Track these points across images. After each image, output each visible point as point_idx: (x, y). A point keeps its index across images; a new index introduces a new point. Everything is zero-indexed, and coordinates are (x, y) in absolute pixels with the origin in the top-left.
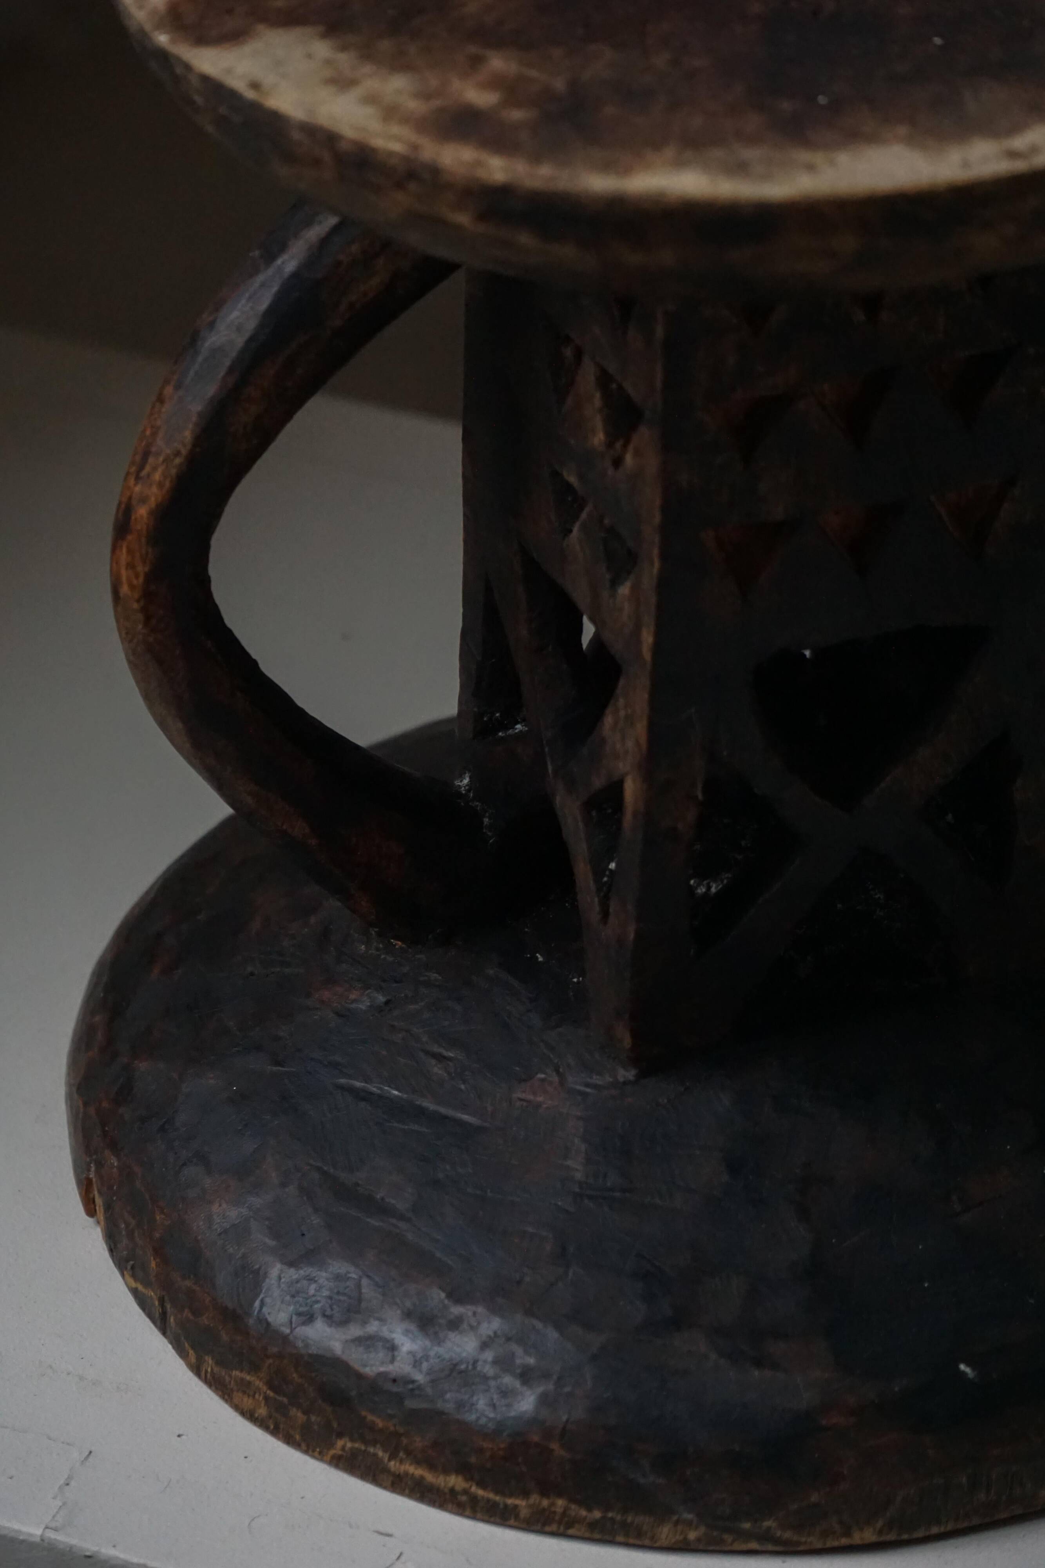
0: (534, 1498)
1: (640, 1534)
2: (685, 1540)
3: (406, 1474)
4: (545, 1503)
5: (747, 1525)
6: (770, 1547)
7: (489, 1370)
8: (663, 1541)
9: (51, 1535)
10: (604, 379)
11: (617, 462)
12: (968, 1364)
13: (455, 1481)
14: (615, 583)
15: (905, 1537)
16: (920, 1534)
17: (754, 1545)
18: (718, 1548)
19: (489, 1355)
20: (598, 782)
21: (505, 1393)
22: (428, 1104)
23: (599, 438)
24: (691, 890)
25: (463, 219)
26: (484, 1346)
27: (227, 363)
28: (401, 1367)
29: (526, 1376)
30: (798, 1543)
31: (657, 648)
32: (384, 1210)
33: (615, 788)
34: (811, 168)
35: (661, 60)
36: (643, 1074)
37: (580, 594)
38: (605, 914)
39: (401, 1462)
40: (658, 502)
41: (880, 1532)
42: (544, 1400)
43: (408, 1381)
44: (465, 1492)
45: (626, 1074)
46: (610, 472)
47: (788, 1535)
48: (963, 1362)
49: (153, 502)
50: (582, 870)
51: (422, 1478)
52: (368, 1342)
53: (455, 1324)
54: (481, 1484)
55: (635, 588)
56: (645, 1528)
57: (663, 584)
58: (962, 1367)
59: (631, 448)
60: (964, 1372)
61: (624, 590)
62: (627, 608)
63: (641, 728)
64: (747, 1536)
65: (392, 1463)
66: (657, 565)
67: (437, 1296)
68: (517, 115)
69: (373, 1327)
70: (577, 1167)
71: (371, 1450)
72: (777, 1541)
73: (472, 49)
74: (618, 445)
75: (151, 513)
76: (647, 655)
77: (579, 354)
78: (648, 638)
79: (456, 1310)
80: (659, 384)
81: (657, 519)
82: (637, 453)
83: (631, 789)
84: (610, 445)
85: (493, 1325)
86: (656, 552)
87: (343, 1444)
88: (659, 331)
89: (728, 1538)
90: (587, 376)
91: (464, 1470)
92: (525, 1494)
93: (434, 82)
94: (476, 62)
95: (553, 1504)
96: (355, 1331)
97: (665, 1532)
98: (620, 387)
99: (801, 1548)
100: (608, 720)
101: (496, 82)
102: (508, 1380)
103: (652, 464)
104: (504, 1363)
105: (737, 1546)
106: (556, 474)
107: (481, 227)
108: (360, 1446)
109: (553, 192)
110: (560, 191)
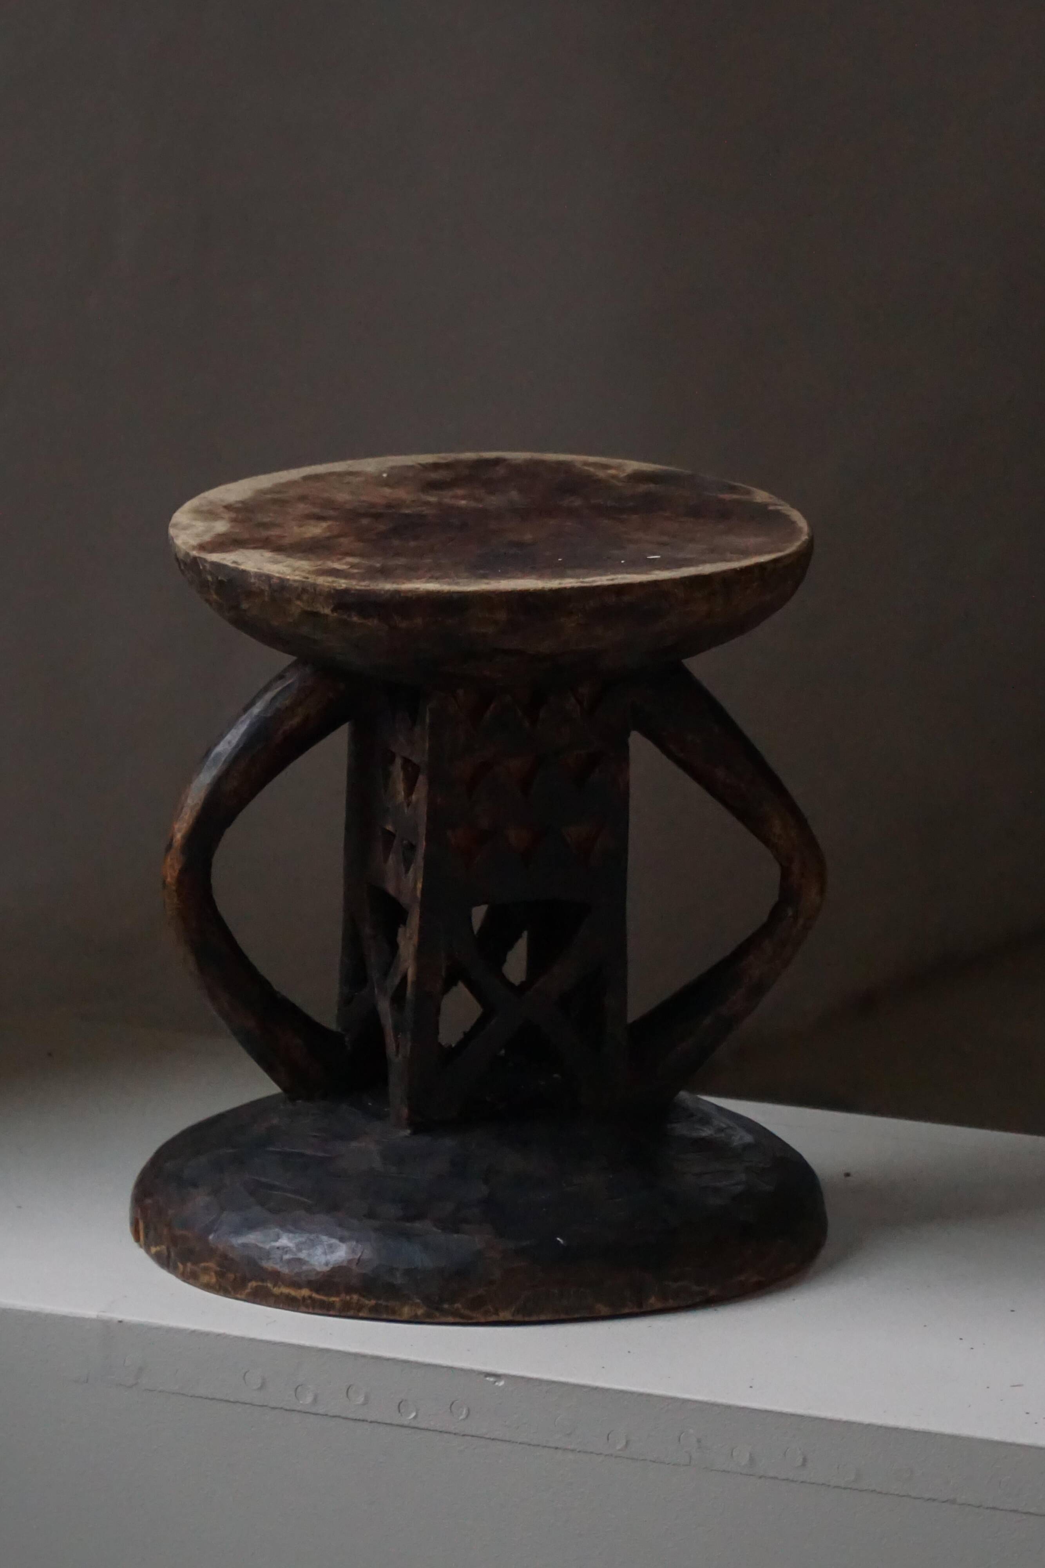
0: (343, 1296)
1: (394, 1312)
2: (416, 1316)
3: (281, 1293)
4: (348, 1298)
5: (446, 1306)
6: (458, 1320)
8: (405, 1317)
9: (102, 1314)
11: (409, 804)
12: (561, 1238)
13: (305, 1293)
14: (407, 871)
15: (527, 1319)
16: (534, 1318)
17: (451, 1319)
18: (432, 1321)
20: (397, 981)
22: (307, 1152)
25: (327, 611)
27: (223, 759)
30: (471, 1318)
33: (404, 978)
36: (414, 1133)
38: (398, 1050)
39: (279, 1287)
41: (513, 1315)
42: (350, 1248)
44: (310, 1297)
45: (406, 1133)
46: (406, 811)
47: (467, 1312)
48: (558, 1237)
49: (183, 831)
51: (289, 1294)
54: (318, 1292)
56: (396, 1308)
58: (558, 1239)
59: (415, 791)
60: (559, 1241)
64: (444, 1313)
65: (275, 1289)
66: (424, 845)
71: (265, 1284)
72: (462, 1316)
73: (341, 555)
75: (183, 837)
76: (419, 895)
78: (419, 886)
80: (427, 748)
82: (417, 792)
87: (252, 1286)
89: (437, 1314)
91: (310, 1285)
92: (338, 1294)
94: (342, 558)
95: (351, 1298)
97: (406, 1311)
99: (474, 1321)
105: (443, 1319)
106: (383, 828)
107: (335, 614)
108: (260, 1284)
109: (367, 590)
110: (370, 590)
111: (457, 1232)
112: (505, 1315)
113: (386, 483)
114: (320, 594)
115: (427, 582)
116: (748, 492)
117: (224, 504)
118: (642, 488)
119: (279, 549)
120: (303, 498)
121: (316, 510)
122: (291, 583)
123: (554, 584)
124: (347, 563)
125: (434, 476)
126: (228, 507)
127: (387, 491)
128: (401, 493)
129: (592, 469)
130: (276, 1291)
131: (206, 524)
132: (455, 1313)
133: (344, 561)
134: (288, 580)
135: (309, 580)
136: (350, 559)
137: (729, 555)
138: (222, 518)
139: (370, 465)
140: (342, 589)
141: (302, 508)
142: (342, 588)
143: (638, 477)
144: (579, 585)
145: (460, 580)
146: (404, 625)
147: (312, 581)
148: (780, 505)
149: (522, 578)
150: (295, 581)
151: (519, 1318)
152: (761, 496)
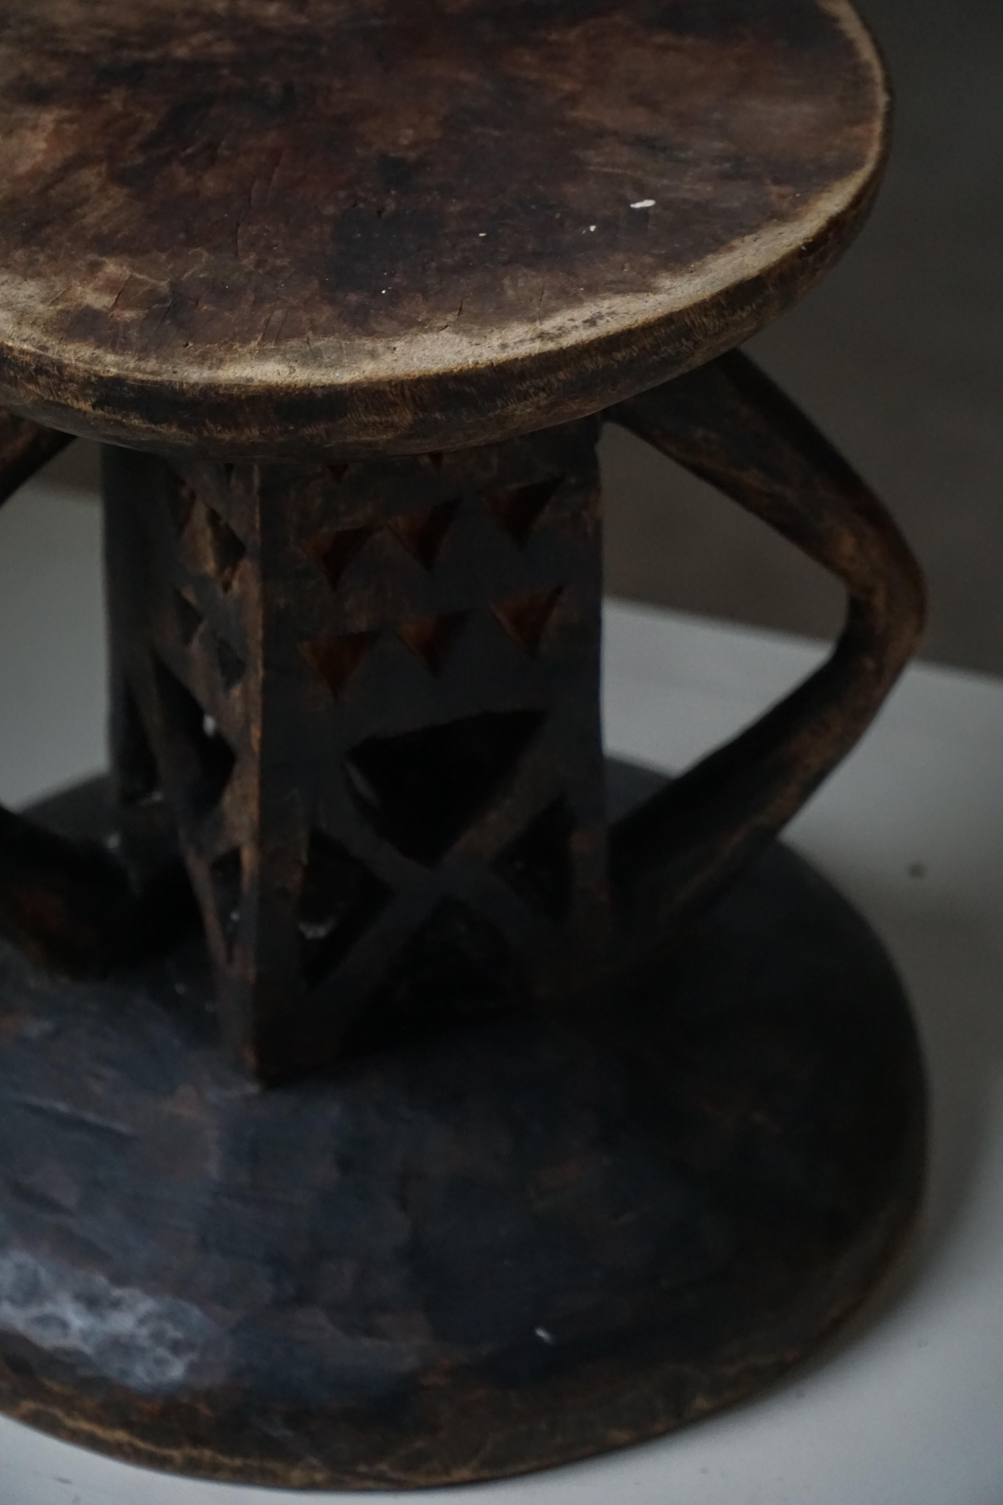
0: (186, 1449)
1: (276, 1474)
2: (314, 1479)
4: (195, 1453)
5: (363, 1468)
6: (384, 1485)
7: (146, 1343)
8: (296, 1481)
10: (214, 518)
11: (227, 586)
12: (544, 1330)
13: (121, 1435)
14: (229, 685)
15: (496, 1473)
16: (509, 1470)
17: (370, 1484)
19: (144, 1331)
20: (221, 848)
21: (160, 1362)
22: (90, 1117)
23: (210, 566)
24: (301, 936)
25: (85, 406)
26: (142, 1322)
28: (73, 1341)
29: (176, 1348)
30: (407, 1481)
31: (263, 741)
32: (55, 1207)
33: (234, 855)
34: (373, 355)
35: (249, 261)
36: (267, 1088)
37: (201, 693)
38: (230, 959)
39: (76, 1419)
40: (260, 621)
41: (475, 1471)
42: (192, 1368)
43: (78, 1353)
44: (129, 1444)
45: (253, 1089)
46: (220, 594)
47: (397, 1475)
48: (540, 1328)
50: (211, 920)
51: (93, 1432)
52: (44, 1321)
53: (116, 1304)
54: (144, 1438)
55: (245, 692)
56: (280, 1471)
57: (267, 689)
58: (539, 1332)
59: (237, 574)
60: (540, 1336)
61: (236, 692)
62: (239, 708)
63: (253, 808)
64: (365, 1477)
65: (69, 1420)
66: (261, 673)
67: (101, 1280)
68: (128, 315)
69: (49, 1308)
70: (213, 1168)
71: (51, 1410)
72: (389, 1480)
73: (92, 257)
74: (227, 572)
76: (256, 746)
77: (193, 497)
78: (256, 733)
79: (117, 1292)
80: (258, 525)
81: (260, 634)
82: (242, 580)
83: (248, 857)
84: (220, 570)
85: (147, 1305)
86: (260, 663)
87: (28, 1405)
88: (257, 482)
89: (349, 1478)
90: (200, 514)
91: (127, 1425)
92: (178, 1445)
93: (59, 288)
94: (94, 267)
95: (201, 1454)
96: (34, 1311)
97: (296, 1475)
98: (227, 525)
99: (410, 1485)
100: (227, 799)
101: (111, 286)
102: (162, 1352)
103: (254, 591)
104: (158, 1337)
105: (356, 1485)
106: (178, 593)
107: (100, 412)
108: (41, 1407)
109: (156, 382)
110: (162, 384)
111: (369, 1332)
112: (466, 1473)
114: (71, 380)
122: (16, 353)
130: (70, 1423)
134: (11, 349)
135: (50, 354)
140: (111, 378)
142: (110, 375)
147: (55, 357)
150: (22, 352)
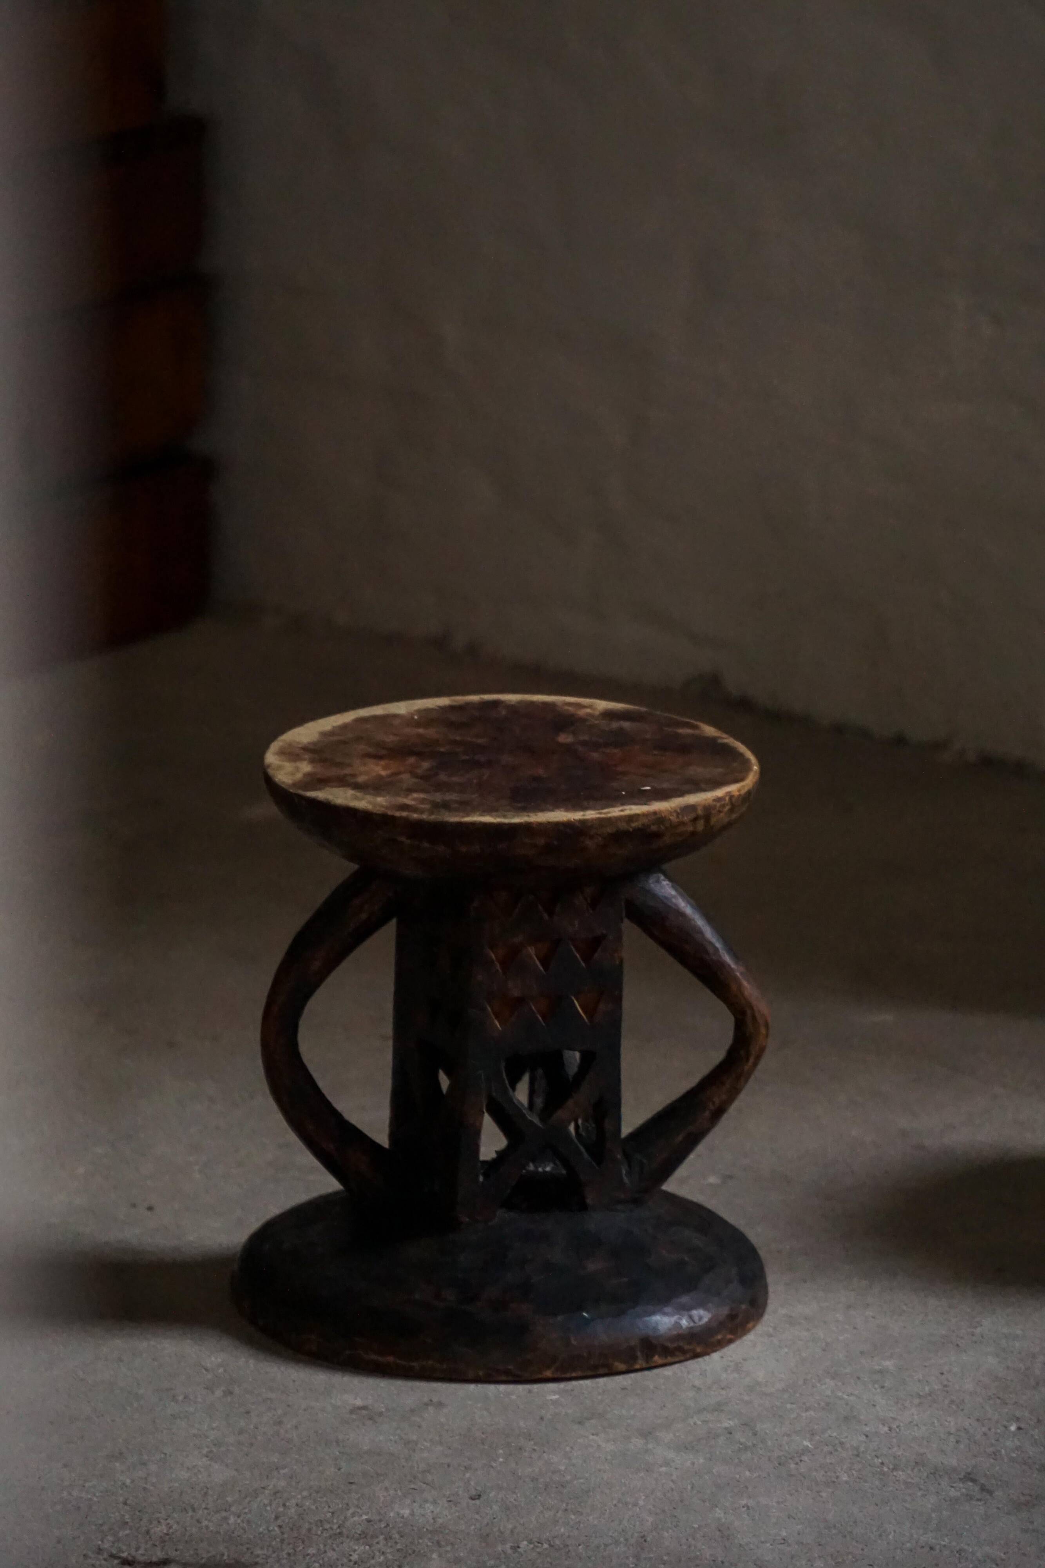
1: (461, 1373)
2: (479, 1376)
8: (470, 1377)
15: (563, 1376)
25: (403, 838)
47: (517, 1372)
56: (463, 1371)
72: (514, 1375)
89: (495, 1374)
97: (471, 1372)
105: (499, 1378)
107: (410, 842)
109: (436, 822)
110: (439, 822)
112: (547, 1374)
113: (418, 724)
115: (481, 815)
116: (696, 727)
117: (300, 746)
118: (615, 725)
119: (357, 787)
120: (359, 739)
121: (371, 750)
123: (576, 816)
124: (414, 799)
125: (453, 717)
126: (306, 749)
127: (421, 731)
128: (431, 733)
129: (570, 708)
130: (367, 1357)
131: (293, 764)
132: (507, 1372)
133: (410, 797)
135: (388, 814)
136: (415, 795)
137: (703, 786)
138: (305, 760)
139: (401, 708)
140: (416, 822)
141: (362, 747)
143: (609, 715)
144: (598, 816)
145: (507, 813)
146: (464, 849)
148: (726, 738)
149: (552, 810)
151: (558, 1375)
152: (709, 731)
